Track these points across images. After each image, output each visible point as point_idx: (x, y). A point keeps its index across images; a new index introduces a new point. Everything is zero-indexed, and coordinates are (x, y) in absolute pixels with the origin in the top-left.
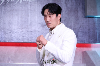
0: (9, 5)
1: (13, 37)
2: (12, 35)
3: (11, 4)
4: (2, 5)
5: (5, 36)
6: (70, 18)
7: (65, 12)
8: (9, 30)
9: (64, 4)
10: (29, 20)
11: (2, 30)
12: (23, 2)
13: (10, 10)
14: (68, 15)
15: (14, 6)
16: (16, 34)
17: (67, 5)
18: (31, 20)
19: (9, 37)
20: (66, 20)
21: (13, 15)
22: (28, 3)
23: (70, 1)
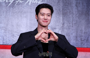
0: (17, 6)
3: (20, 6)
4: (10, 6)
5: (13, 39)
6: (80, 22)
7: (76, 15)
8: (17, 33)
9: (75, 7)
11: (10, 33)
12: (32, 4)
13: (19, 12)
14: (79, 18)
15: (23, 8)
17: (77, 8)
20: (76, 23)
21: (21, 17)
23: (81, 4)
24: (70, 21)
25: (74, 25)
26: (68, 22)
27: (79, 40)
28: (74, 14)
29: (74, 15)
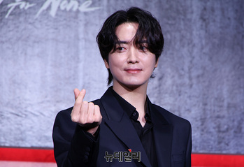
0: (13, 20)
1: (25, 131)
2: (23, 122)
3: (22, 19)
6: (215, 70)
7: (202, 48)
8: (12, 107)
9: (199, 23)
10: (81, 74)
12: (60, 13)
13: (18, 39)
14: (211, 59)
15: (30, 27)
16: (35, 119)
17: (206, 27)
18: (86, 74)
19: (11, 130)
20: (202, 75)
21: (26, 54)
22: (76, 17)
23: (218, 12)
24: (183, 69)
25: (194, 81)
26: (177, 70)
27: (212, 130)
28: (194, 45)
29: (196, 50)
